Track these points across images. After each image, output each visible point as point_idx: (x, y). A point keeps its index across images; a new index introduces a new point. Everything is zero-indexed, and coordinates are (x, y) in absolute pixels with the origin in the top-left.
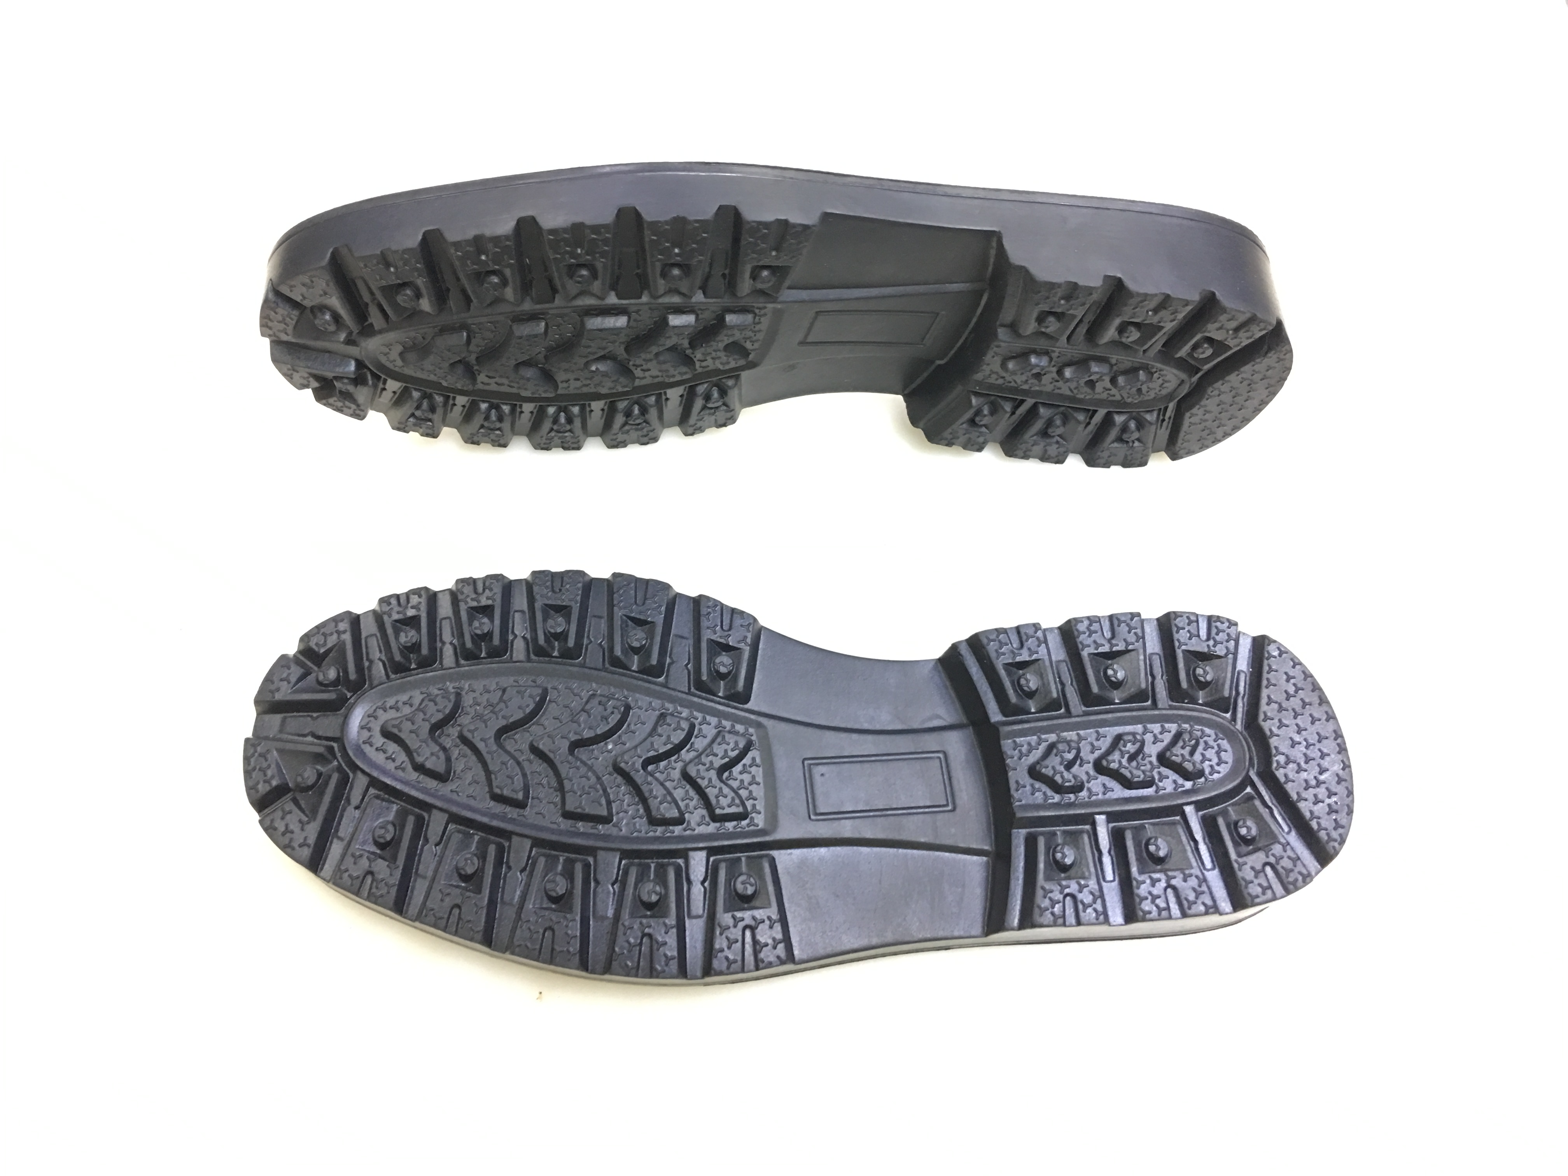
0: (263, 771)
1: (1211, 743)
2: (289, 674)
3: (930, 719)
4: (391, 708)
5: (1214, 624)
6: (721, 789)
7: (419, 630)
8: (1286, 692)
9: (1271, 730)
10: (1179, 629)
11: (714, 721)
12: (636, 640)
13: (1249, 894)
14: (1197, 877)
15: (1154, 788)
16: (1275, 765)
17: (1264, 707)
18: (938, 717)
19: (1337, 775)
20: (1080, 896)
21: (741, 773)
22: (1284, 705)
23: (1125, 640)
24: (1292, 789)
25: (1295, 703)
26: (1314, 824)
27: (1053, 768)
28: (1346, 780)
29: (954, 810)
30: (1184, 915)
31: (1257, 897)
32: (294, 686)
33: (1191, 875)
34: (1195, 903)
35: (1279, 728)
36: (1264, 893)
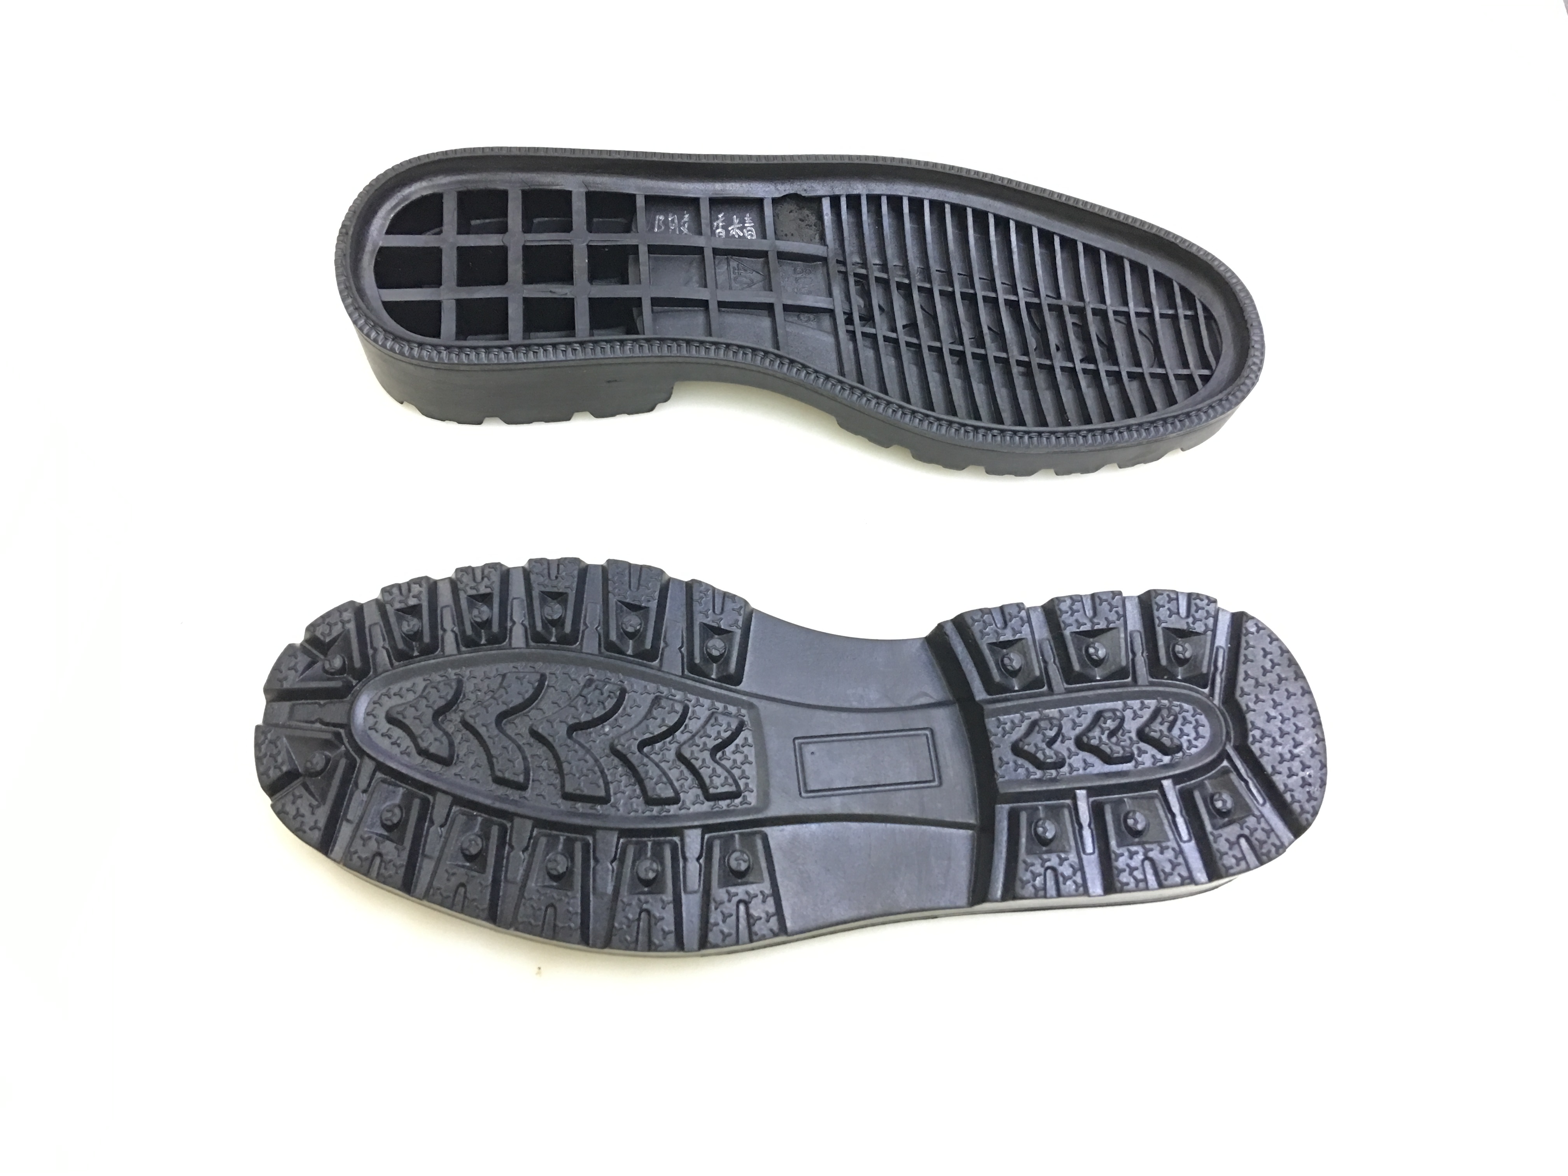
0: (274, 757)
1: (1190, 718)
2: (296, 664)
3: (919, 696)
4: (395, 694)
5: (1193, 602)
6: (714, 770)
7: (420, 618)
8: (1263, 667)
9: (1247, 706)
10: (1159, 607)
11: (707, 702)
12: (631, 626)
13: (1223, 865)
14: (1173, 849)
15: (1133, 763)
16: (1251, 739)
17: (1241, 682)
18: (926, 695)
19: (1311, 748)
20: (1061, 869)
21: (734, 753)
22: (1260, 681)
23: (1106, 619)
24: (1267, 763)
25: (1271, 678)
26: (1288, 797)
27: (1036, 745)
28: (1319, 754)
29: (941, 784)
30: (1161, 886)
31: (1231, 868)
32: (302, 674)
33: (1167, 848)
34: (1171, 874)
35: (1255, 703)
36: (1238, 864)
